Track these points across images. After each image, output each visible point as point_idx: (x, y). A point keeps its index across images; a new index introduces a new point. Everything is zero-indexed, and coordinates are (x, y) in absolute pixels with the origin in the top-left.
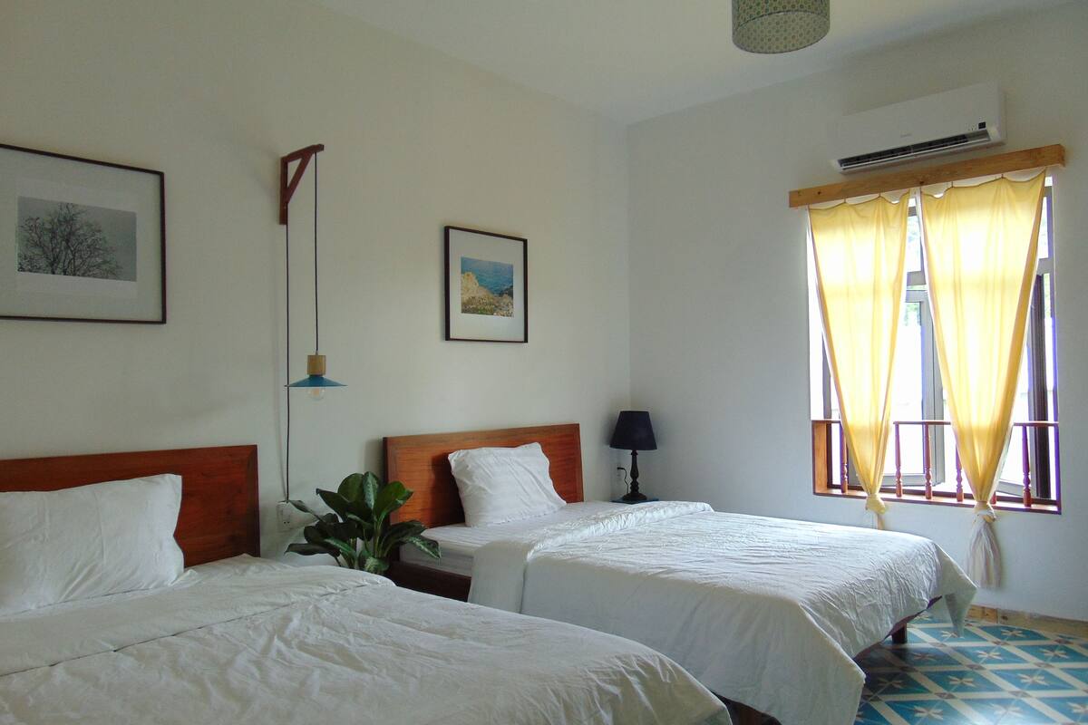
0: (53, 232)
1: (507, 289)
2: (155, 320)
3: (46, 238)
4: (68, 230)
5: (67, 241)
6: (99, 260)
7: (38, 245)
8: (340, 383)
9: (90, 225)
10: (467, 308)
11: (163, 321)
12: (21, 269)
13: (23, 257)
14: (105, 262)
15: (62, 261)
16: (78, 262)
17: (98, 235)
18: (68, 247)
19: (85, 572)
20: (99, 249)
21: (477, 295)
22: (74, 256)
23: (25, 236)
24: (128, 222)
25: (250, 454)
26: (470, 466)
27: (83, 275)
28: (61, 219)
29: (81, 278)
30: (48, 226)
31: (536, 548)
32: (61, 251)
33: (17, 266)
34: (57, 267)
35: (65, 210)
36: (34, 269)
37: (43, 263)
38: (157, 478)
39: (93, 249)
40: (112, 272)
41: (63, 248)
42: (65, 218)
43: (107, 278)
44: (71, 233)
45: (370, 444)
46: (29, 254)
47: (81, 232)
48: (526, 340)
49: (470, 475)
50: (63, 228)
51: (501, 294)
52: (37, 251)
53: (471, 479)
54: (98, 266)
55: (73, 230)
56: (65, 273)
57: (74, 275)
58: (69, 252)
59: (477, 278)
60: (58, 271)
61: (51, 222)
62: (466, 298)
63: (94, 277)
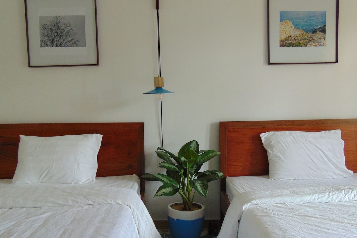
0: (52, 29)
1: (320, 28)
2: (95, 64)
3: (50, 32)
4: (57, 27)
5: (57, 32)
6: (70, 39)
7: (47, 35)
8: (172, 91)
9: (65, 24)
10: (284, 43)
11: (97, 64)
12: (41, 46)
13: (42, 41)
14: (72, 40)
15: (55, 41)
16: (62, 41)
17: (69, 28)
18: (57, 35)
19: (46, 172)
20: (70, 34)
21: (293, 35)
22: (60, 38)
23: (42, 33)
24: (82, 19)
25: (140, 127)
26: (273, 142)
27: (64, 46)
28: (55, 23)
29: (63, 47)
30: (50, 27)
31: (254, 202)
32: (55, 37)
33: (40, 45)
34: (54, 44)
35: (56, 19)
36: (46, 46)
37: (49, 43)
38: (89, 136)
39: (67, 34)
40: (75, 44)
41: (55, 36)
42: (56, 23)
43: (73, 46)
44: (59, 29)
45: (212, 125)
46: (44, 40)
47: (62, 28)
48: (337, 61)
49: (272, 148)
50: (55, 27)
51: (314, 32)
52: (47, 38)
53: (272, 150)
54: (70, 42)
55: (59, 27)
56: (57, 46)
57: (60, 47)
58: (58, 37)
59: (292, 23)
60: (54, 45)
61: (51, 25)
62: (284, 37)
63: (68, 47)
